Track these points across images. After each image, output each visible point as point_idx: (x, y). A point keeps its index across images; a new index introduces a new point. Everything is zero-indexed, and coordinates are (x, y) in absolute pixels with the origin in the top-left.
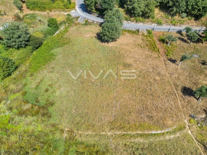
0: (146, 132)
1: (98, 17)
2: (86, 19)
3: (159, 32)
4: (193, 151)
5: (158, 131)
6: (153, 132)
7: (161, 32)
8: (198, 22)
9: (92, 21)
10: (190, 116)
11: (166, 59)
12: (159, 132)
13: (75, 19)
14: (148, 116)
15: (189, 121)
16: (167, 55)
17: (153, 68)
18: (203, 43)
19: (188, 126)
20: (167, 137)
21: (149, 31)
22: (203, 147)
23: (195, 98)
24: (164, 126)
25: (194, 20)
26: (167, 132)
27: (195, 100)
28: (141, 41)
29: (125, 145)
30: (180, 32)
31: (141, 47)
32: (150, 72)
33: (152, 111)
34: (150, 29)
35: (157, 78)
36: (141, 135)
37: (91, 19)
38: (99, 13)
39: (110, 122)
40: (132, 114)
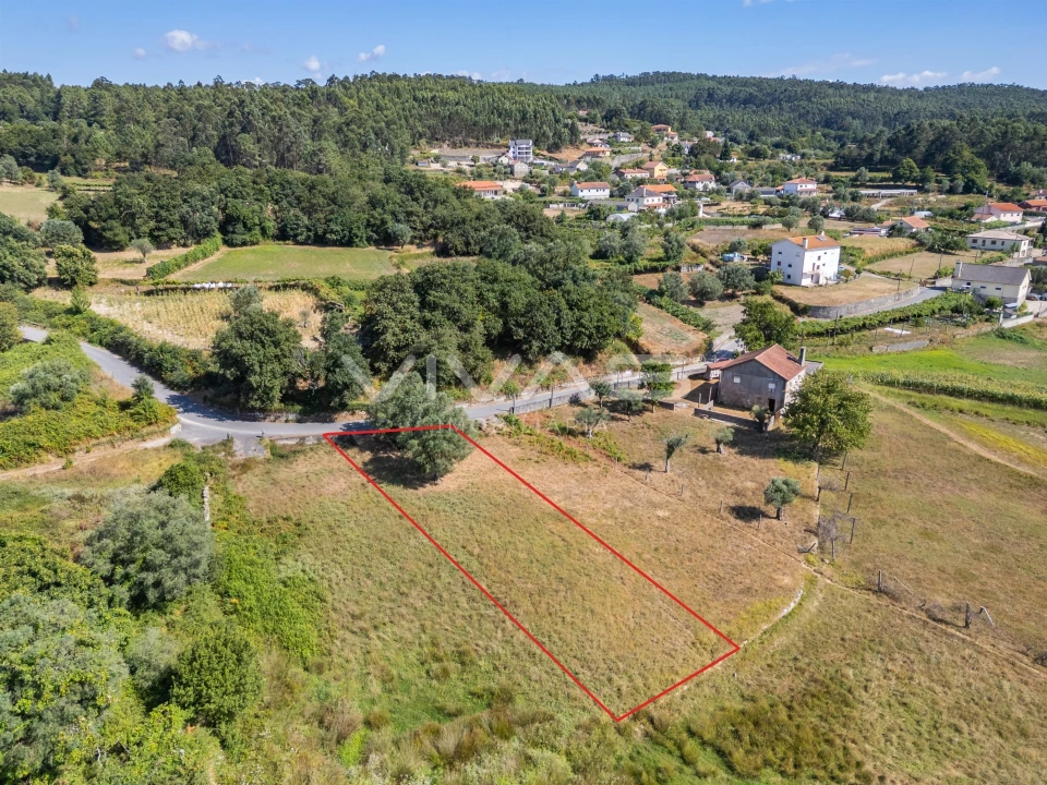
0: (776, 619)
1: (299, 421)
2: (267, 441)
3: (528, 414)
4: (865, 606)
5: (789, 606)
6: (786, 611)
7: (534, 412)
8: (593, 366)
9: (293, 442)
10: (800, 552)
11: (626, 469)
12: (793, 605)
13: (218, 452)
14: (741, 592)
15: (808, 561)
16: (619, 460)
17: (624, 497)
18: (652, 411)
19: (815, 571)
20: (813, 605)
21: (506, 419)
22: (870, 592)
23: (770, 518)
24: (788, 592)
25: (585, 363)
26: (802, 599)
27: (775, 521)
28: (518, 449)
29: (769, 666)
30: (575, 401)
31: (537, 462)
32: (632, 508)
33: (736, 578)
34: (506, 414)
35: (661, 513)
36: (774, 629)
37: (284, 433)
38: (298, 408)
39: (693, 643)
40: (711, 604)
